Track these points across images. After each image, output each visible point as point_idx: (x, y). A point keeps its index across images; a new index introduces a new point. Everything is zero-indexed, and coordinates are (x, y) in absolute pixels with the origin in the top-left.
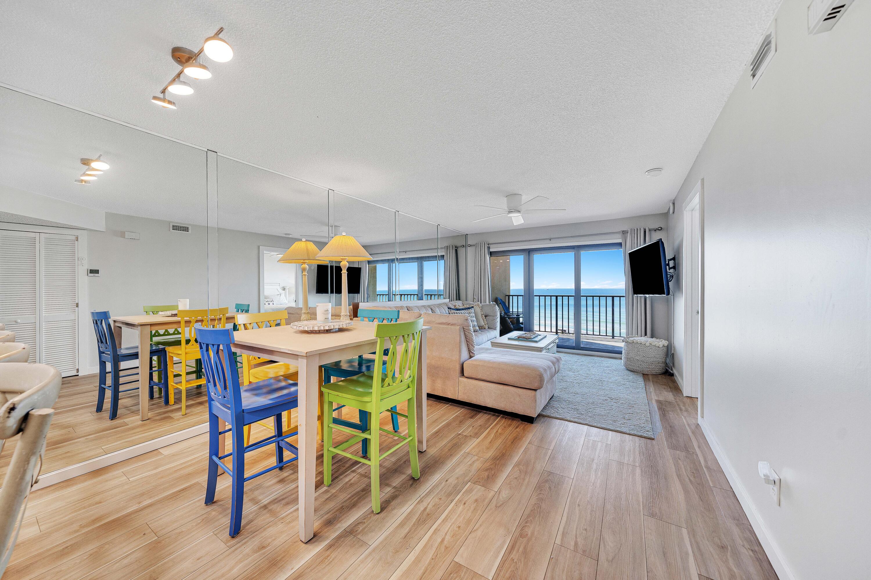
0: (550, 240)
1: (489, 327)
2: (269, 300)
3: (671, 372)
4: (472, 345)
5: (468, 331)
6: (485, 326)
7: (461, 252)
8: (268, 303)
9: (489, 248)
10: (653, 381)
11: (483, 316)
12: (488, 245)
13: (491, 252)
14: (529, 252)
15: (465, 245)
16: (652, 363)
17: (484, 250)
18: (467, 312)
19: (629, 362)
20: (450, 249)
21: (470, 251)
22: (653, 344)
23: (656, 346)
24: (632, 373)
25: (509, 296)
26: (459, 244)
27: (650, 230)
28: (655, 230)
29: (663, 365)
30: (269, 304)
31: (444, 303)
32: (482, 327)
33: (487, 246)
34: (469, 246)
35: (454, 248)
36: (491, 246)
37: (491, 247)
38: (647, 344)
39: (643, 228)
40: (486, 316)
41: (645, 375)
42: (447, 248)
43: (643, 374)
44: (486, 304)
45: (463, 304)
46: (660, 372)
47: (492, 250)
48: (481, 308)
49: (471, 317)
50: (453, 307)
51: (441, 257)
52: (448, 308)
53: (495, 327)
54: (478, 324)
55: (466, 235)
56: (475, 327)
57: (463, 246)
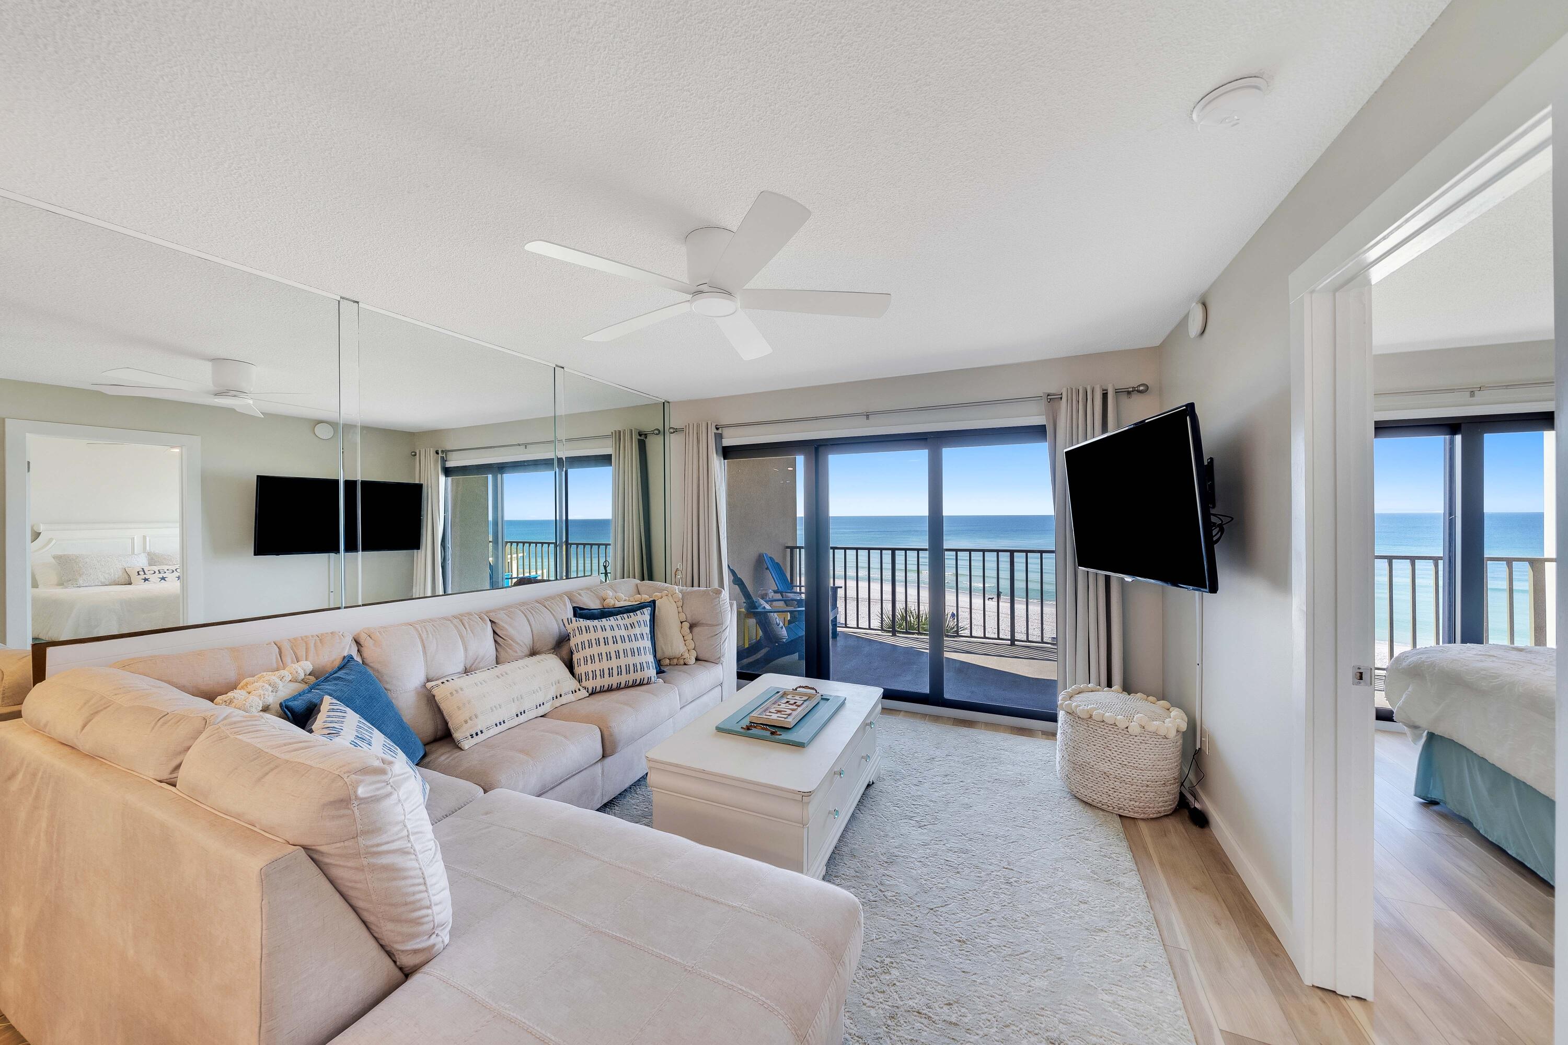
0: (868, 417)
1: (701, 657)
2: (165, 568)
3: (1197, 806)
6: (686, 655)
7: (653, 445)
8: (161, 576)
9: (719, 437)
10: (1161, 864)
11: (686, 625)
12: (717, 429)
13: (724, 448)
14: (816, 449)
15: (661, 429)
16: (1147, 786)
17: (705, 441)
18: (621, 622)
19: (1078, 777)
20: (624, 439)
21: (674, 442)
22: (1150, 730)
23: (1157, 735)
24: (1090, 812)
25: (793, 549)
26: (647, 427)
27: (1117, 392)
28: (1129, 393)
29: (1174, 789)
31: (560, 596)
32: (678, 659)
33: (715, 431)
34: (672, 430)
35: (635, 437)
36: (726, 432)
37: (724, 435)
38: (1134, 728)
39: (1101, 386)
40: (691, 627)
41: (1127, 822)
42: (618, 436)
43: (1120, 816)
44: (700, 588)
45: (636, 591)
46: (1169, 807)
47: (727, 442)
48: (680, 604)
49: (634, 640)
50: (593, 604)
51: (606, 460)
52: (574, 608)
53: (720, 658)
54: (663, 653)
55: (664, 403)
56: (642, 669)
57: (657, 432)
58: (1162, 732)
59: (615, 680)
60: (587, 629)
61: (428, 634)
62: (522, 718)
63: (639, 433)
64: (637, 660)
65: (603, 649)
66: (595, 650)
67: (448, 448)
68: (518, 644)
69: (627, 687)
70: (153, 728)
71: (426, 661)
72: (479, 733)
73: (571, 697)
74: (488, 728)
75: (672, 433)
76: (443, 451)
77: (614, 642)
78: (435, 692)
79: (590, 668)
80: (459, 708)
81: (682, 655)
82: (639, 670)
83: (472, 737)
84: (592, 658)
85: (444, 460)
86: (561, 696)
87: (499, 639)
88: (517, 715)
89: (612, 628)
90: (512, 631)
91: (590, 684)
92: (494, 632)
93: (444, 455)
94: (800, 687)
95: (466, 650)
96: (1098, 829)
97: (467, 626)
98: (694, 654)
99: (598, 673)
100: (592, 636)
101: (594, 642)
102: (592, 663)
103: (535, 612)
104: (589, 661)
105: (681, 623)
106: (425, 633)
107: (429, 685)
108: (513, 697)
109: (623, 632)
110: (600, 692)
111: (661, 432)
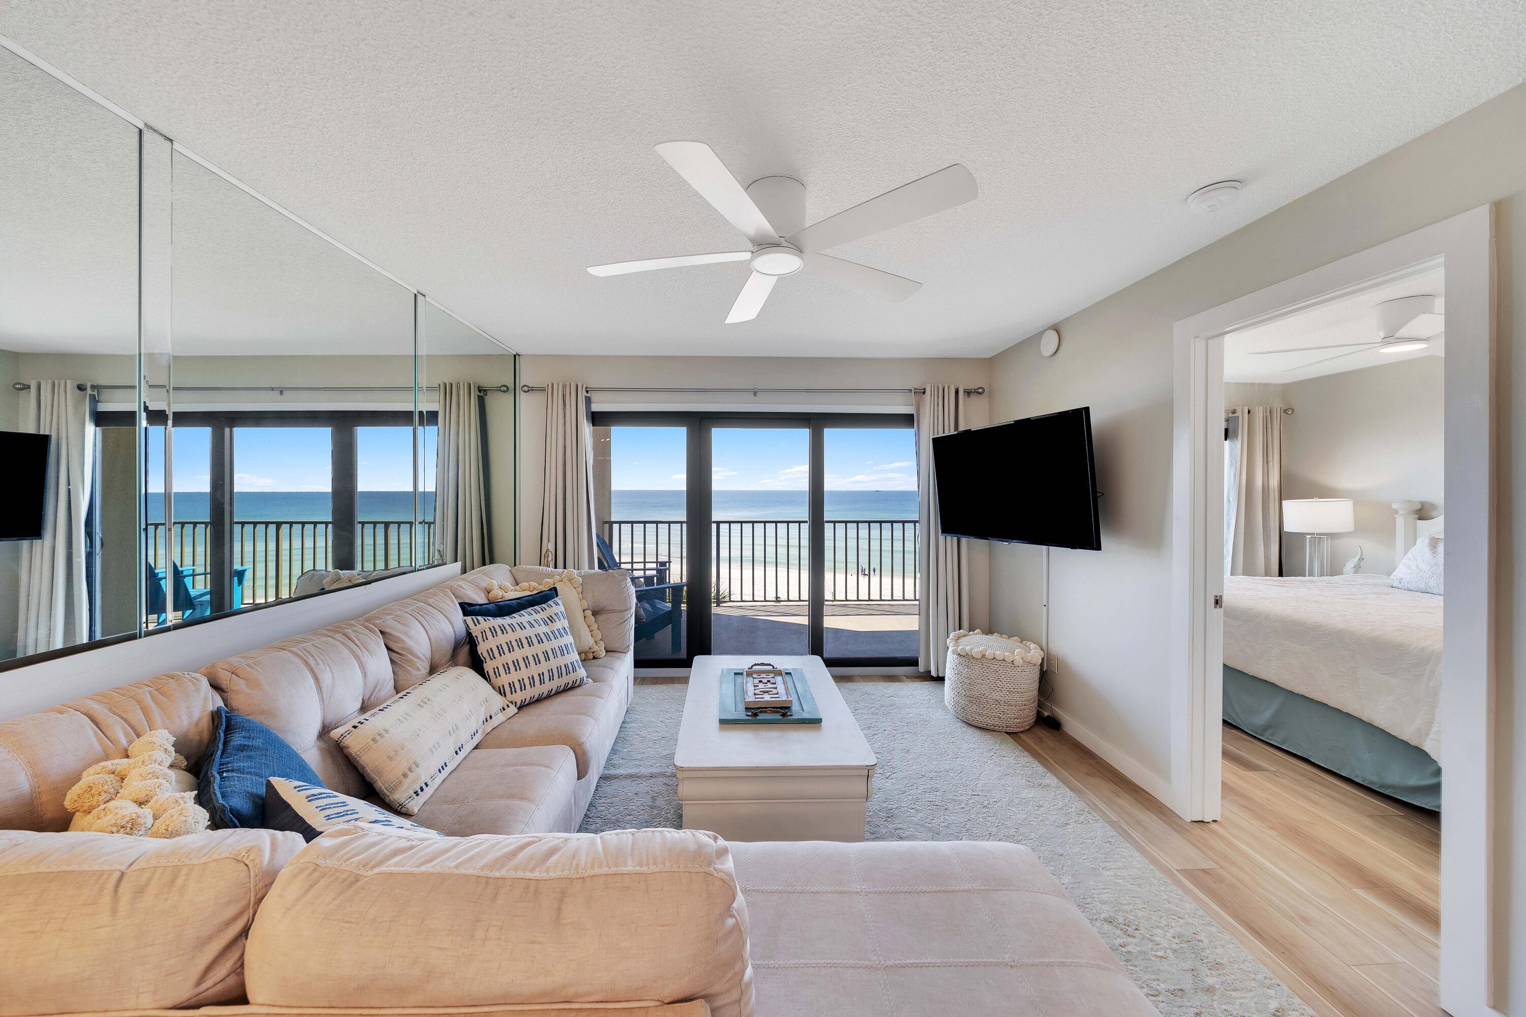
0: (755, 393)
1: (612, 647)
6: (596, 648)
7: (499, 406)
9: (588, 401)
11: (589, 613)
12: (587, 392)
13: (593, 413)
14: (704, 421)
15: (511, 386)
16: (1024, 705)
17: (574, 404)
18: (536, 616)
20: (458, 395)
21: (530, 403)
22: (1024, 659)
23: (1027, 663)
24: (987, 735)
26: (486, 383)
28: (973, 393)
29: (1036, 705)
31: (432, 591)
32: (594, 652)
33: (585, 393)
34: (526, 389)
35: (474, 393)
36: (594, 396)
37: (593, 399)
39: (954, 385)
40: (595, 613)
41: (1014, 736)
42: (448, 391)
43: (1008, 733)
45: (513, 578)
46: (1033, 720)
47: (596, 408)
48: (580, 589)
49: (559, 636)
50: (479, 598)
52: (460, 604)
53: (629, 646)
55: (515, 356)
56: (573, 669)
57: (505, 389)
59: (544, 689)
60: (503, 629)
61: (315, 660)
62: (462, 754)
63: (478, 387)
64: (561, 661)
65: (528, 651)
66: (518, 654)
68: (419, 658)
69: (558, 693)
71: (322, 700)
72: (424, 786)
73: (500, 718)
74: (433, 778)
75: (525, 392)
76: (93, 387)
77: (540, 641)
78: (349, 742)
79: (514, 676)
80: (390, 758)
81: (590, 648)
82: (571, 671)
83: (417, 795)
84: (516, 664)
86: (491, 717)
87: (395, 657)
88: (457, 752)
89: (522, 627)
90: (410, 643)
91: (519, 697)
92: (388, 648)
94: (755, 665)
95: (365, 675)
97: (357, 642)
98: (602, 644)
99: (527, 682)
100: (511, 637)
101: (515, 644)
102: (516, 670)
103: (425, 613)
104: (511, 668)
105: (584, 610)
106: (311, 658)
107: (335, 734)
108: (448, 730)
109: (543, 629)
110: (529, 704)
111: (512, 390)
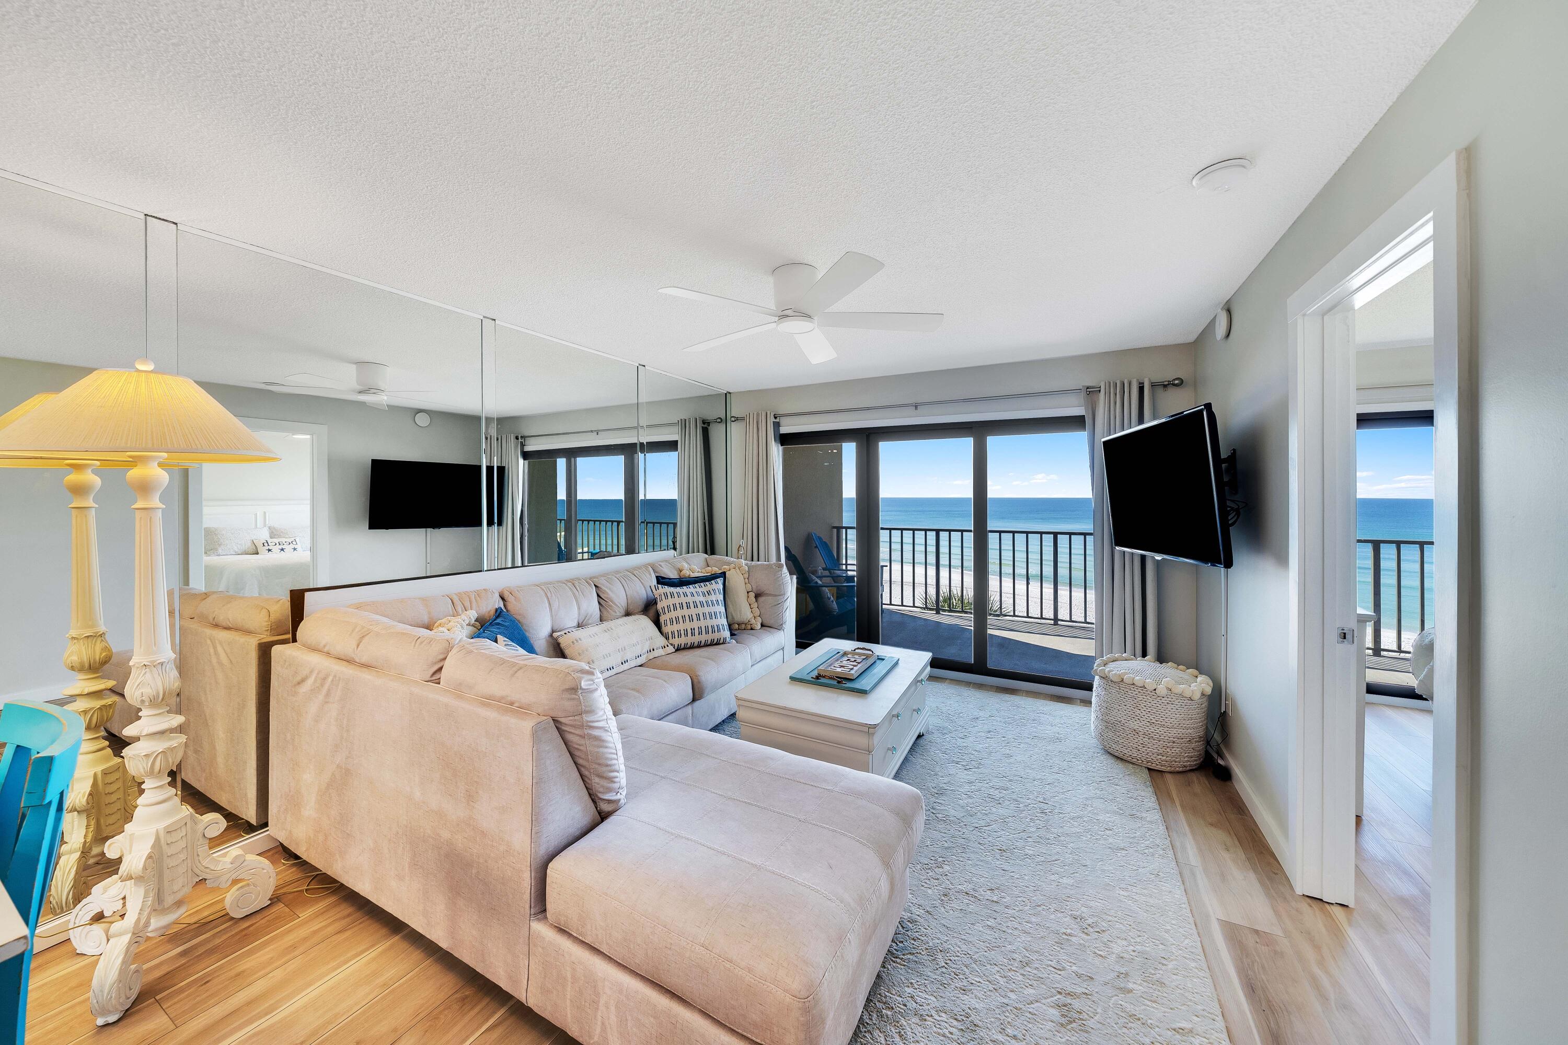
0: (916, 407)
1: (765, 623)
2: (283, 540)
3: (1221, 762)
4: (601, 776)
5: (578, 732)
6: (753, 621)
7: (716, 433)
8: (281, 547)
9: (777, 425)
10: (1183, 807)
11: (752, 595)
12: (776, 418)
13: (781, 435)
14: (868, 437)
15: (723, 417)
16: (1174, 742)
17: (764, 429)
18: (699, 590)
19: (1111, 734)
20: (690, 427)
21: (735, 430)
22: (1176, 691)
23: (1183, 697)
24: (1121, 765)
25: (839, 529)
26: (711, 415)
27: (1153, 385)
28: (1166, 386)
29: (1200, 746)
30: (282, 550)
31: (646, 566)
32: (746, 624)
33: (773, 420)
34: (733, 419)
35: (700, 425)
36: (783, 421)
37: (782, 423)
38: (1162, 690)
39: (1137, 380)
40: (757, 596)
41: (1154, 774)
42: (684, 424)
43: (1148, 768)
44: (759, 563)
45: (705, 564)
46: (1193, 763)
47: (784, 430)
48: (746, 576)
49: (711, 605)
50: (673, 575)
51: (671, 446)
52: (657, 577)
53: (782, 624)
54: (733, 618)
55: (726, 394)
56: (719, 630)
57: (720, 420)
58: (1188, 694)
59: (696, 639)
60: (672, 595)
61: (551, 594)
62: (626, 666)
63: (703, 421)
64: (714, 622)
65: (686, 612)
66: (679, 613)
67: (526, 434)
68: (616, 605)
69: (706, 645)
70: (414, 646)
71: (552, 616)
73: (661, 652)
75: (733, 421)
76: (522, 437)
77: (696, 606)
78: (561, 640)
79: (675, 627)
80: (579, 654)
81: (749, 621)
82: (716, 631)
84: (677, 619)
85: (523, 445)
86: (653, 650)
87: (602, 601)
88: (622, 663)
89: (692, 595)
90: (611, 595)
91: (677, 641)
92: (598, 595)
93: (523, 441)
95: (579, 608)
96: (1127, 777)
97: (578, 589)
98: (759, 620)
99: (682, 632)
100: (676, 601)
101: (678, 606)
102: (677, 623)
103: (627, 579)
104: (675, 622)
105: (748, 592)
106: (549, 593)
107: (555, 635)
108: (617, 649)
109: (702, 598)
110: (684, 649)
111: (723, 421)
